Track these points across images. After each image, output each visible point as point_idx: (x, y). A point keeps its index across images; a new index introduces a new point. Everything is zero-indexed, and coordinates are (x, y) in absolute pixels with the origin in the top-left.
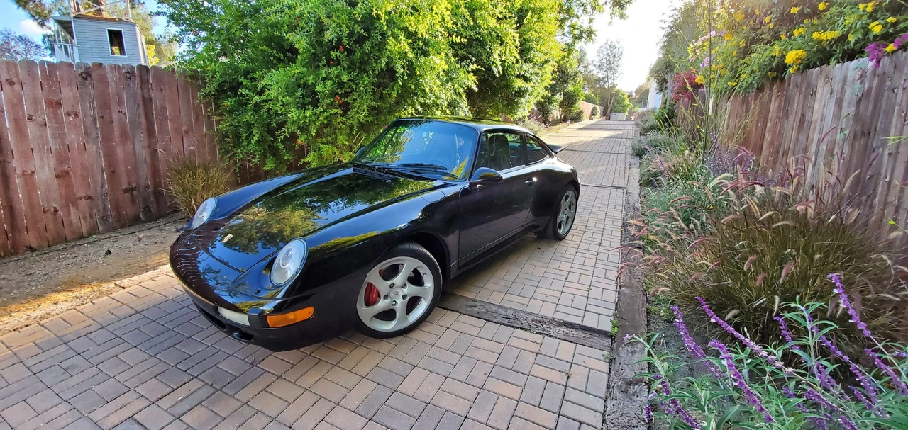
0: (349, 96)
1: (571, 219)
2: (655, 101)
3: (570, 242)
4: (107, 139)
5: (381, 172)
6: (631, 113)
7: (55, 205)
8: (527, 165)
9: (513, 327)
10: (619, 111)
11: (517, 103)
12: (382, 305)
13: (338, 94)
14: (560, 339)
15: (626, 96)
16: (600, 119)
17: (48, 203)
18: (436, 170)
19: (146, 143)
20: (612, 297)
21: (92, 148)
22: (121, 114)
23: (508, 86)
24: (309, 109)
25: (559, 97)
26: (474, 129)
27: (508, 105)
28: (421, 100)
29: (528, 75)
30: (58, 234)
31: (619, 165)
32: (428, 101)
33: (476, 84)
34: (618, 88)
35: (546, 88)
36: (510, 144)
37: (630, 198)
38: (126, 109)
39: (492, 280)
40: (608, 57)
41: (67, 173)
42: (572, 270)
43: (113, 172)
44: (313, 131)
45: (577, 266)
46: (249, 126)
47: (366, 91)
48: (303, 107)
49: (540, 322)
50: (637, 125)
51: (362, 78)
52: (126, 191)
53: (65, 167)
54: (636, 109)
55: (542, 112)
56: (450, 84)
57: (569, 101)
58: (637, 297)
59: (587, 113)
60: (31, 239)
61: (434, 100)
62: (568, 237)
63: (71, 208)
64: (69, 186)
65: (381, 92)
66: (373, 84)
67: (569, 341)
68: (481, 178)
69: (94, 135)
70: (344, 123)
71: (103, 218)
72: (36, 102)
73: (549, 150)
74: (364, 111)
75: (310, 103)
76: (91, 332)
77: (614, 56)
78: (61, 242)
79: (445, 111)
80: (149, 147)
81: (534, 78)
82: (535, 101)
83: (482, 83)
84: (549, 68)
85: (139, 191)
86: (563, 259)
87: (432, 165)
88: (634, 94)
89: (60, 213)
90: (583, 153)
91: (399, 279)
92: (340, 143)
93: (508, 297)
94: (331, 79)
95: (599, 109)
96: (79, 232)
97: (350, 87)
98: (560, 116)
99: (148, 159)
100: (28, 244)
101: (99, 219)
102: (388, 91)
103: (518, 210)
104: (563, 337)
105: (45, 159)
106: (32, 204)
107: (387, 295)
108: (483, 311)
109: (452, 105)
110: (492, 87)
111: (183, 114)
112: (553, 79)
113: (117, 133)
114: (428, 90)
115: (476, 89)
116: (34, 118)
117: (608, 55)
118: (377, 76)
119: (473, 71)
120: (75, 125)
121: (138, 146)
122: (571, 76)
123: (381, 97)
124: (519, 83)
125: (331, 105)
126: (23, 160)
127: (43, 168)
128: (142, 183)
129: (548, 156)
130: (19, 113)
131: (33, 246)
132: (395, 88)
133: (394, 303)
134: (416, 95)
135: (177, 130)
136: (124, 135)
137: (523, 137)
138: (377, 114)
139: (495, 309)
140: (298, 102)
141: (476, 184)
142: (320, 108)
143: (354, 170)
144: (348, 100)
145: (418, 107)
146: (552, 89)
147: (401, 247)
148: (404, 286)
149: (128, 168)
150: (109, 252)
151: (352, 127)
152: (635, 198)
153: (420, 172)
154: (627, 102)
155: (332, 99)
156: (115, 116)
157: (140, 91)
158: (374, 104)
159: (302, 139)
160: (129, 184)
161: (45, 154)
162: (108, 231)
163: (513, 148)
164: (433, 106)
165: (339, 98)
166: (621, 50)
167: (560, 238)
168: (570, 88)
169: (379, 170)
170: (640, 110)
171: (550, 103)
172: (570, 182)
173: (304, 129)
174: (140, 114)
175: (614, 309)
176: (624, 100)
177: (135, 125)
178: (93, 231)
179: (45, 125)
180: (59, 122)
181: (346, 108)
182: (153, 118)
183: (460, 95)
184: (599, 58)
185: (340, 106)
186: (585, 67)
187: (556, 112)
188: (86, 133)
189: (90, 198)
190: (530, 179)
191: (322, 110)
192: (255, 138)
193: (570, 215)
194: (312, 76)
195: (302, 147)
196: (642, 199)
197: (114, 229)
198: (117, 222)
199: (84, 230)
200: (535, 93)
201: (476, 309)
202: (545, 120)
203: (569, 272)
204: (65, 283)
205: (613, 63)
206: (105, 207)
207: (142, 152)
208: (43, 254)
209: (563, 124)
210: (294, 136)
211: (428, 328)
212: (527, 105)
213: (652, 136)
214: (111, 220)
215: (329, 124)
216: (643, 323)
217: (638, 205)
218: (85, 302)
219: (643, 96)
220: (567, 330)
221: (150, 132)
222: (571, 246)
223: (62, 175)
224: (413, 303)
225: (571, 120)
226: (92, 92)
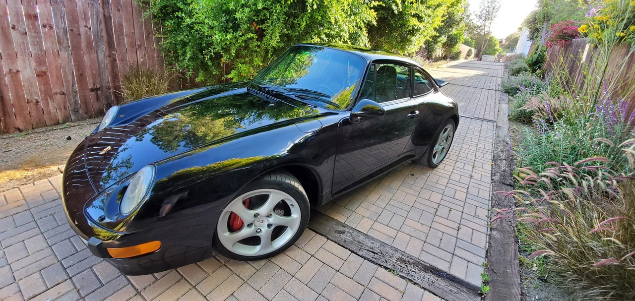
0: (264, 23)
1: (446, 150)
2: (524, 48)
3: (442, 171)
4: (76, 48)
5: (269, 94)
6: (500, 56)
7: (36, 98)
8: (412, 97)
9: (377, 264)
10: (490, 54)
11: (409, 41)
12: (245, 232)
13: (254, 20)
14: (424, 289)
15: (497, 42)
16: (473, 60)
17: (31, 96)
18: (318, 97)
19: (107, 53)
20: (482, 241)
21: (64, 54)
22: (86, 28)
23: (403, 25)
24: (230, 33)
25: (444, 39)
26: (363, 59)
27: (401, 42)
28: (326, 31)
29: (423, 15)
30: (40, 120)
31: (490, 99)
32: (332, 32)
33: (375, 19)
34: (492, 35)
35: (435, 29)
36: (398, 75)
37: (500, 132)
38: (90, 24)
39: (364, 204)
40: (488, 9)
41: (45, 73)
42: (443, 203)
43: (82, 75)
44: (233, 52)
45: (447, 199)
46: (185, 44)
47: (279, 19)
48: (225, 31)
49: (405, 262)
50: (506, 66)
51: (276, 7)
52: (92, 90)
53: (44, 69)
54: (504, 53)
55: (428, 51)
56: (353, 17)
57: (451, 42)
58: (508, 244)
59: (464, 54)
60: (19, 123)
61: (337, 32)
62: (441, 166)
63: (49, 101)
64: (47, 83)
65: (292, 22)
66: (285, 14)
67: (434, 294)
68: (363, 110)
69: (65, 45)
70: (259, 46)
71: (74, 109)
72: (17, 15)
73: (434, 84)
74: (276, 37)
75: (231, 28)
76: (17, 213)
77: (494, 8)
78: (41, 127)
79: (347, 41)
80: (109, 56)
81: (426, 19)
82: (424, 40)
83: (380, 20)
84: (441, 11)
85: (102, 91)
86: (434, 189)
87: (316, 92)
88: (504, 41)
89: (41, 104)
90: (458, 87)
91: (264, 209)
92: (255, 63)
93: (377, 226)
94: (249, 7)
95: (474, 51)
96: (56, 120)
97: (265, 15)
98: (442, 55)
99: (109, 66)
100: (17, 126)
101: (71, 110)
102: (298, 21)
103: (399, 137)
104: (427, 287)
105: (27, 62)
106: (18, 96)
107: (252, 224)
108: (350, 239)
109: (353, 37)
110: (389, 25)
111: (137, 31)
112: (443, 21)
113: (83, 45)
114: (333, 22)
115: (375, 23)
116: (16, 27)
117: (488, 7)
118: (290, 7)
119: (374, 8)
120: (50, 35)
121: (101, 56)
122: (456, 22)
123: (292, 27)
124: (413, 22)
125: (248, 30)
126: (9, 61)
127: (25, 68)
128: (105, 85)
129: (433, 90)
130: (4, 23)
131: (20, 128)
132: (304, 19)
133: (259, 230)
134: (322, 25)
135: (132, 45)
136: (89, 45)
137: (411, 68)
138: (288, 41)
139: (362, 238)
140: (222, 26)
141: (356, 116)
142: (239, 32)
143: (248, 90)
144: (263, 26)
145: (323, 36)
146: (440, 30)
147: (267, 178)
148: (269, 216)
149: (93, 72)
150: (69, 138)
151: (267, 52)
152: (504, 132)
153: (304, 97)
154: (497, 47)
155: (248, 25)
156: (82, 30)
157: (101, 10)
158: (285, 31)
159: (225, 58)
160: (94, 85)
161: (27, 58)
162: (79, 120)
163: (401, 80)
164: (337, 37)
165: (255, 25)
166: (500, 3)
167: (433, 167)
168: (454, 31)
169: (268, 93)
170: (508, 54)
171: (436, 43)
172: (450, 116)
173: (227, 50)
174: (101, 29)
175: (484, 256)
176: (495, 45)
177: (98, 38)
178: (66, 119)
179: (26, 33)
180: (37, 32)
181: (261, 34)
182: (113, 34)
183: (361, 29)
184: (481, 9)
185: (256, 32)
186: (468, 16)
187: (439, 51)
188: (59, 42)
189: (64, 94)
190: (413, 112)
191: (241, 34)
192: (188, 56)
193: (446, 146)
194: (233, 2)
195: (227, 65)
196: (511, 133)
197: (83, 119)
198: (86, 113)
199: (60, 118)
200: (425, 34)
201: (343, 236)
202: (429, 57)
203: (439, 204)
204: (26, 163)
205: (492, 14)
206: (76, 102)
207: (105, 61)
208: (26, 135)
209: (443, 61)
210: (218, 56)
211: (294, 253)
212: (417, 43)
213: (521, 77)
214: (81, 111)
215: (246, 47)
216: (516, 280)
217: (508, 140)
218: (29, 182)
219: (512, 43)
220: (433, 278)
221: (110, 45)
222: (443, 175)
223: (41, 75)
224: (278, 231)
225: (450, 58)
226: (63, 9)
